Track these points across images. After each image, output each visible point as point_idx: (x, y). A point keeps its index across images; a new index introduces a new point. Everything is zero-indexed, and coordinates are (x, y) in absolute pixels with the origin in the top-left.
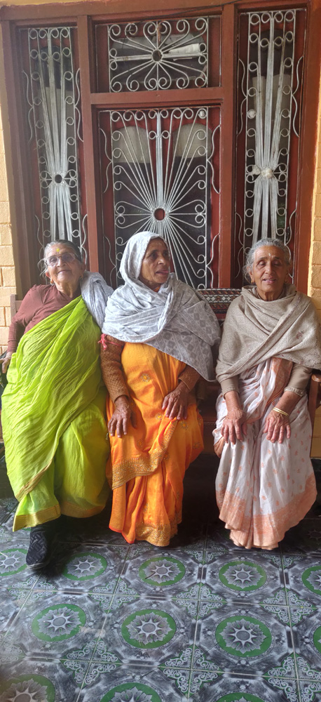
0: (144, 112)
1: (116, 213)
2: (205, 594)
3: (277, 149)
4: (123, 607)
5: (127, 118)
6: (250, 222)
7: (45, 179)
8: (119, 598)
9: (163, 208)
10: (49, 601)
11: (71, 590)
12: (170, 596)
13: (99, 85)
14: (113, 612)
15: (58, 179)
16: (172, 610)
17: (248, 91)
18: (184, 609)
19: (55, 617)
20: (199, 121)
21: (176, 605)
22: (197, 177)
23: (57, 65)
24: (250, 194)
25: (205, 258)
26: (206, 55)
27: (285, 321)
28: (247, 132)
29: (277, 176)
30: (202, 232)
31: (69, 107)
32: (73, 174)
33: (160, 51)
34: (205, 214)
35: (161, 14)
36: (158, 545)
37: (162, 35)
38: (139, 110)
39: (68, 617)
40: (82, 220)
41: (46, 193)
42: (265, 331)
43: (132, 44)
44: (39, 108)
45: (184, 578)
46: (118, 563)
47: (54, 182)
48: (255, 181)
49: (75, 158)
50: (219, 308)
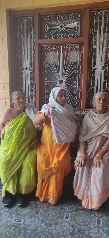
0: (57, 46)
1: (46, 81)
2: (67, 226)
3: (104, 60)
4: (35, 229)
5: (51, 48)
6: (93, 85)
7: (22, 69)
8: (34, 225)
9: (62, 79)
10: (9, 224)
11: (17, 220)
12: (54, 226)
13: (41, 37)
14: (31, 230)
15: (26, 69)
16: (54, 232)
17: (94, 39)
18: (58, 232)
19: (9, 231)
20: (76, 49)
21: (55, 230)
22: (75, 69)
23: (27, 30)
24: (94, 75)
25: (77, 98)
26: (79, 26)
27: (105, 122)
28: (93, 53)
29: (104, 69)
30: (76, 88)
31: (31, 45)
32: (31, 67)
33: (63, 25)
34: (77, 82)
35: (64, 12)
36: (53, 203)
37: (64, 19)
38: (55, 45)
39: (14, 231)
40: (34, 83)
41: (22, 73)
42: (97, 125)
43: (54, 23)
44: (21, 45)
45: (60, 218)
46: (36, 210)
47: (25, 70)
48: (96, 71)
49: (32, 62)
50: (81, 116)
